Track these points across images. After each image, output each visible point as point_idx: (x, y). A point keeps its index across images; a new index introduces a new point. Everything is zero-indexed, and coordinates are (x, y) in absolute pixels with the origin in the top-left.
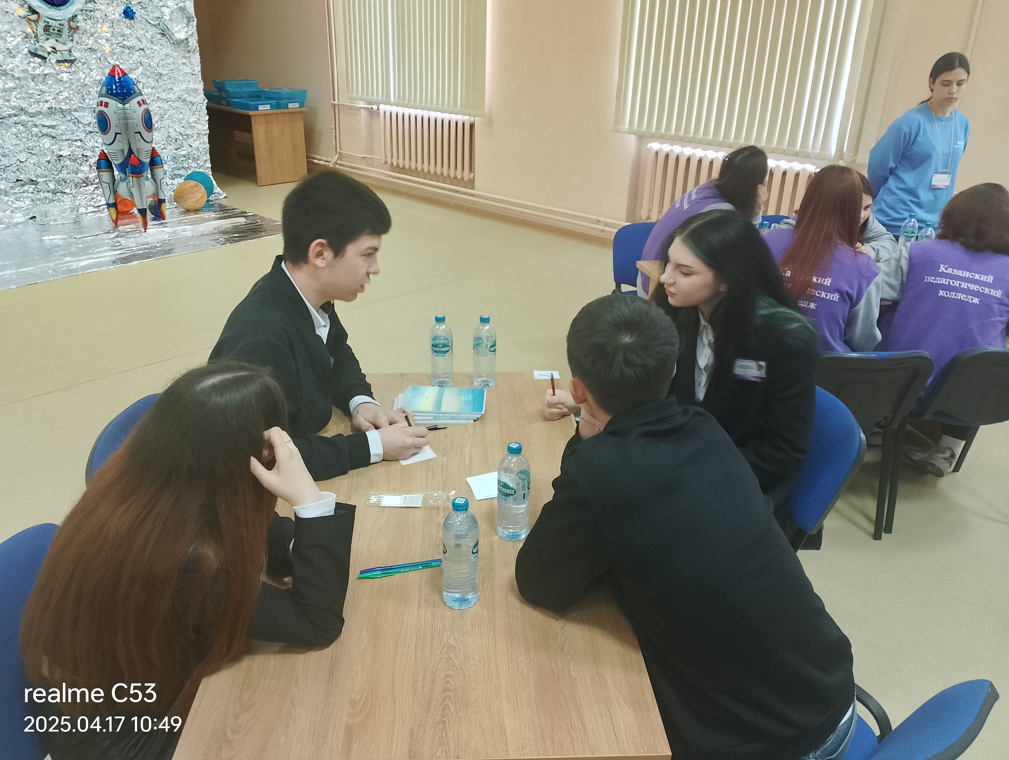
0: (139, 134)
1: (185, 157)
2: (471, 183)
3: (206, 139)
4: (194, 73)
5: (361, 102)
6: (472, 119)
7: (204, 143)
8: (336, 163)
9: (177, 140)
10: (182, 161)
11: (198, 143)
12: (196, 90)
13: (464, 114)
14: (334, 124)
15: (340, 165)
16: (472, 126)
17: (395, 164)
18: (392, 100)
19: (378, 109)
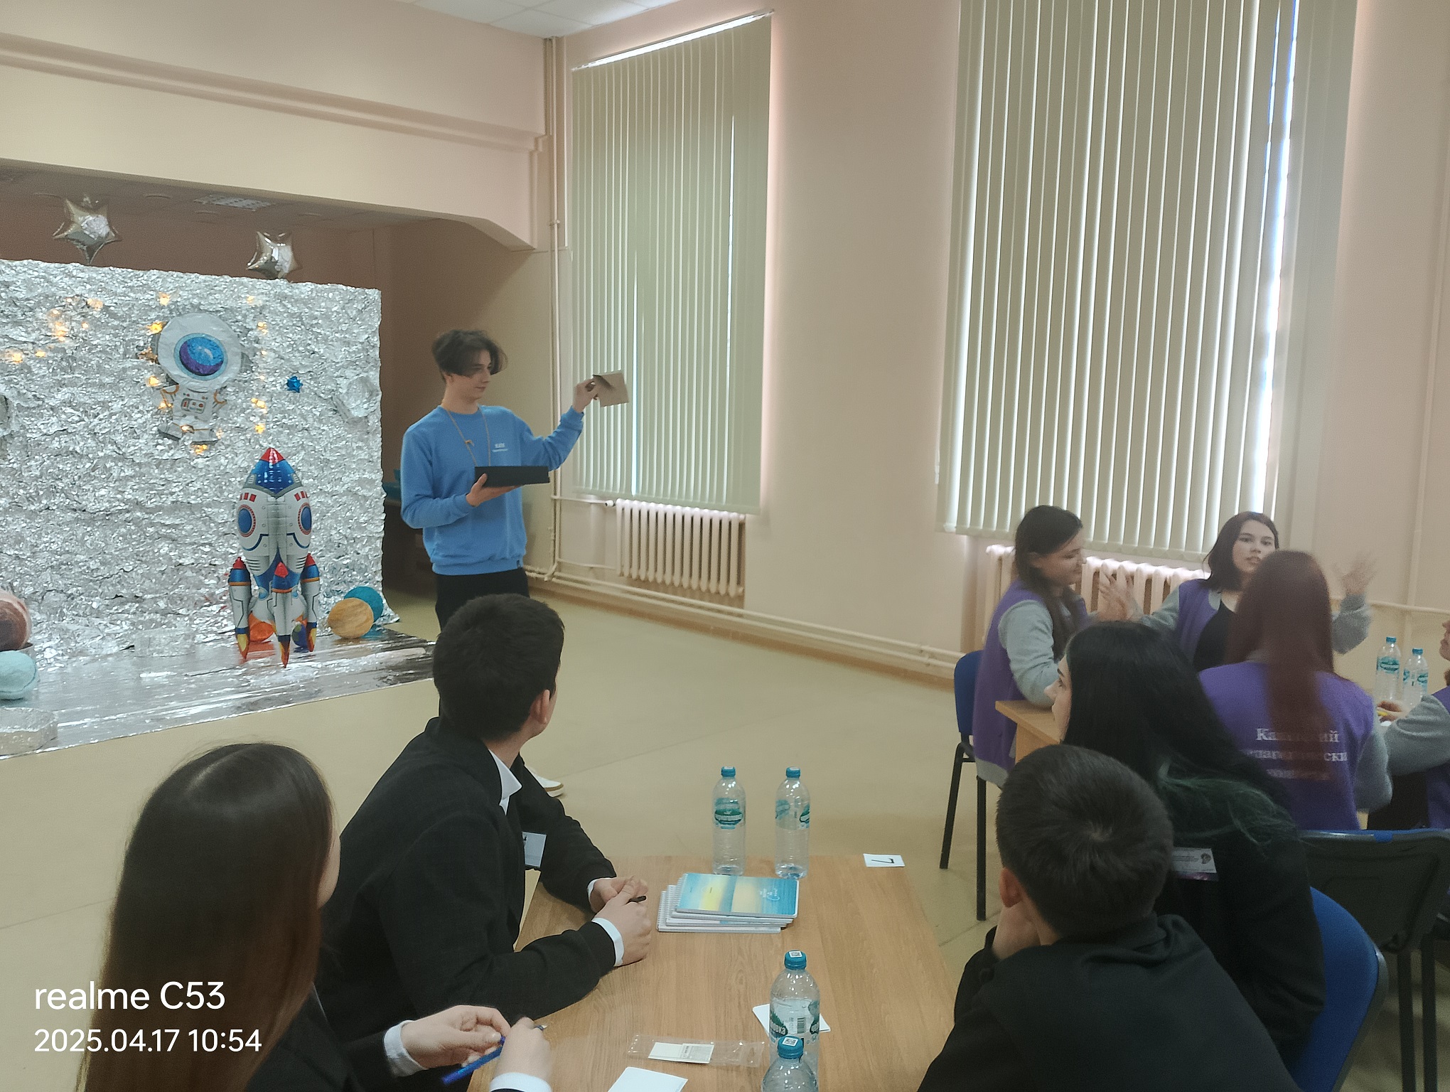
0: (292, 536)
1: (348, 567)
2: (739, 600)
3: (379, 544)
4: (371, 460)
5: (592, 496)
6: (742, 517)
7: (376, 549)
8: (553, 576)
9: (340, 545)
10: (344, 572)
11: (367, 549)
12: (372, 481)
13: (730, 511)
14: (553, 525)
15: (559, 578)
16: (741, 526)
17: (634, 576)
18: (634, 492)
19: (614, 505)
